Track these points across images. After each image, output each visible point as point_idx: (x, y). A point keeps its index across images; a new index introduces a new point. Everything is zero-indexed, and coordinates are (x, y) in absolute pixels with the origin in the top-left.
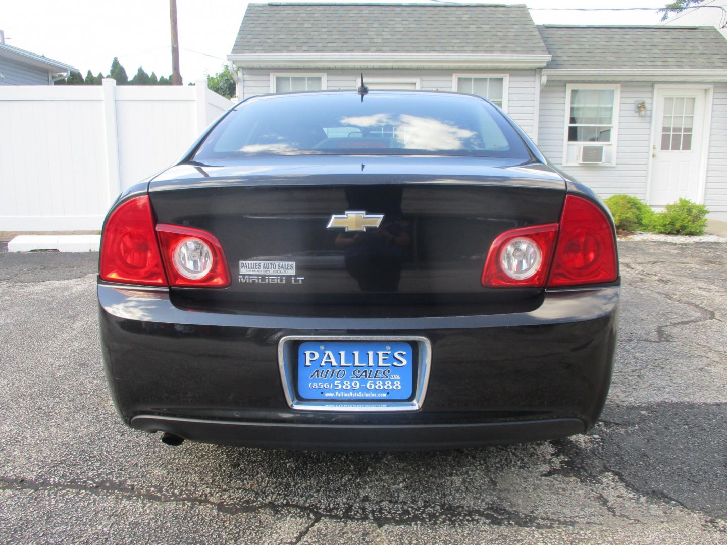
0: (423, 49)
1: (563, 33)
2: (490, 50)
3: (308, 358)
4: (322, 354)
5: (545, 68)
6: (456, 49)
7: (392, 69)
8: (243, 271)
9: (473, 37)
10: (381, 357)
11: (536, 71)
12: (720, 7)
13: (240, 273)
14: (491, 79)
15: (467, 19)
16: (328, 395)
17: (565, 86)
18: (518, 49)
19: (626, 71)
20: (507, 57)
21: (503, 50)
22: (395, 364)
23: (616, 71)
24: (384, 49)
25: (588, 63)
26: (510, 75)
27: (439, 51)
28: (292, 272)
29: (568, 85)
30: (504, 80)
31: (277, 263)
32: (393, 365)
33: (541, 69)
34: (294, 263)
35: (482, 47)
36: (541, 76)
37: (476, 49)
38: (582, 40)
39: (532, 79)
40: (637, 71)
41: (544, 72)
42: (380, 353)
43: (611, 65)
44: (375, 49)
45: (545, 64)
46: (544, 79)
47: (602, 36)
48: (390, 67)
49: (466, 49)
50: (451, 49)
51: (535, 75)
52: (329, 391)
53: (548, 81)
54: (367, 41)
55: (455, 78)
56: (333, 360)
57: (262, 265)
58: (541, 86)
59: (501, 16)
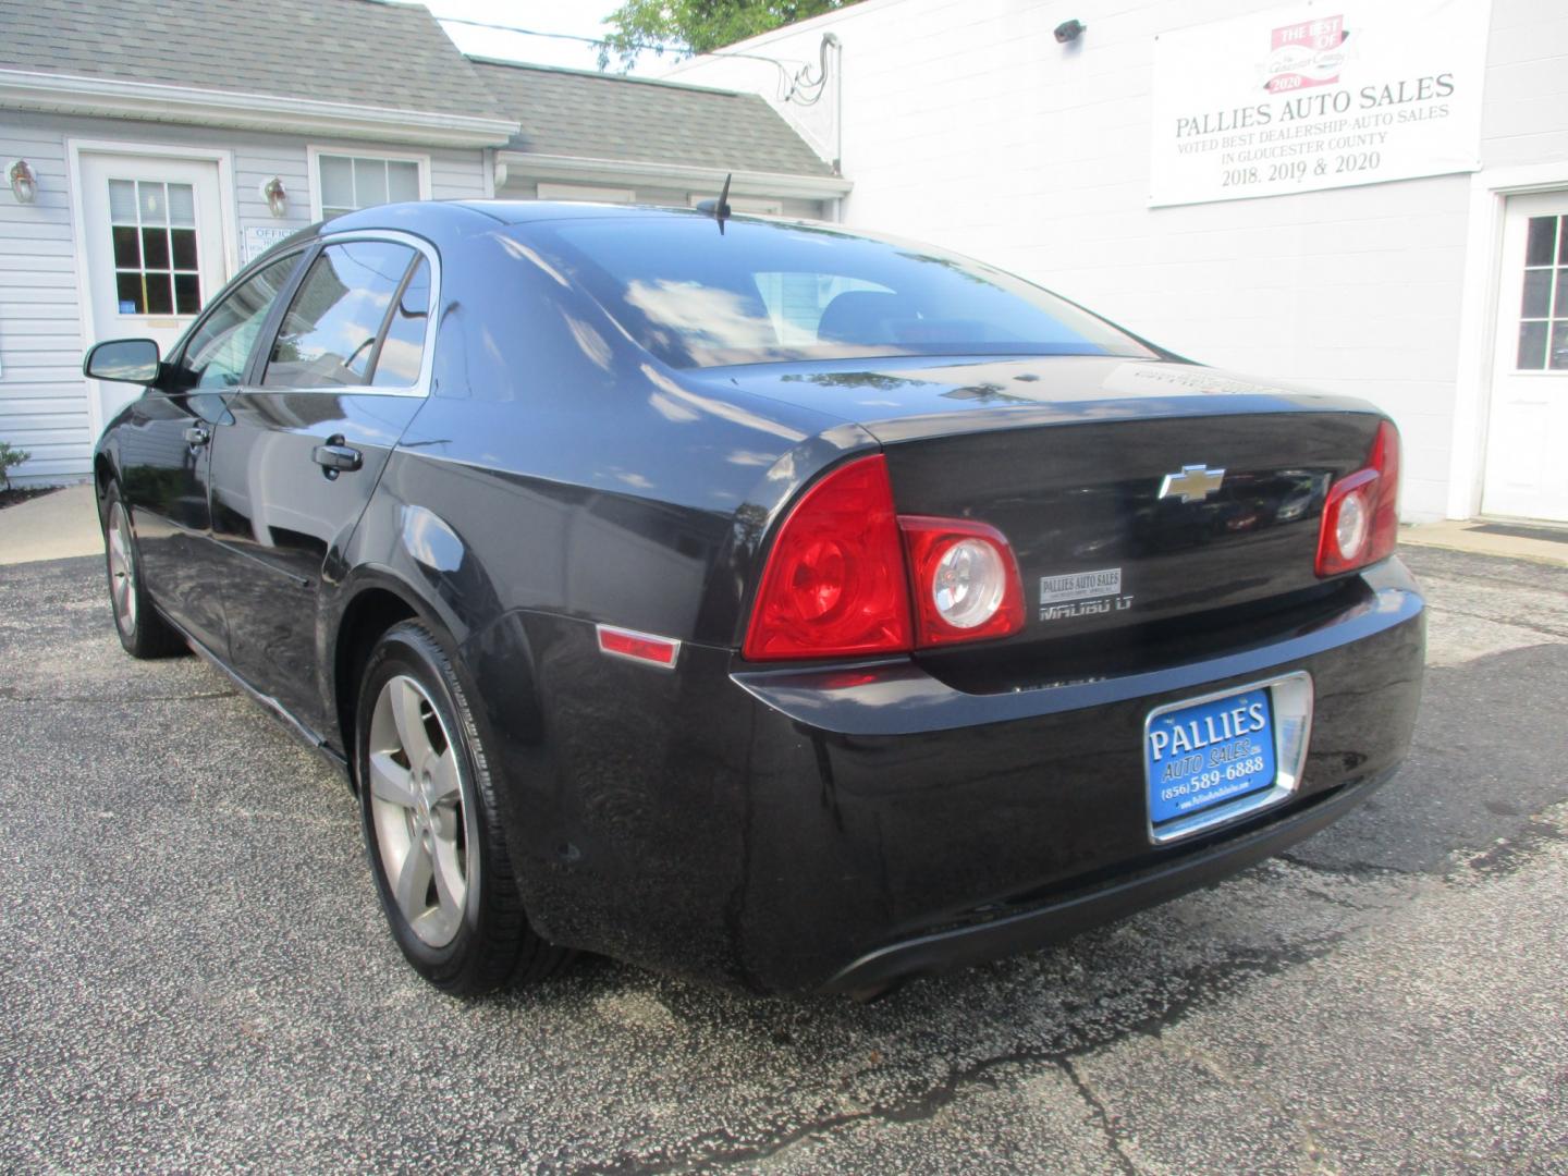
0: (237, 82)
1: (508, 76)
2: (388, 100)
3: (1156, 746)
4: (1171, 733)
5: (506, 148)
6: (314, 90)
7: (158, 122)
8: (1046, 597)
9: (341, 67)
10: (1237, 720)
11: (486, 153)
12: (775, 62)
13: (1042, 602)
14: (393, 164)
15: (309, 22)
16: (1185, 806)
17: (535, 188)
18: (449, 104)
19: (648, 166)
20: (431, 118)
21: (418, 103)
22: (1253, 727)
23: (630, 165)
24: (134, 70)
25: (577, 144)
26: (433, 159)
27: (276, 91)
28: (1116, 589)
29: (541, 187)
30: (420, 167)
31: (1096, 574)
32: (1252, 731)
33: (494, 149)
34: (1118, 571)
35: (370, 91)
36: (494, 166)
37: (358, 94)
38: (549, 95)
39: (476, 169)
40: (668, 168)
41: (501, 156)
42: (1235, 713)
43: (620, 153)
44: (113, 69)
45: (506, 141)
46: (502, 172)
47: (585, 92)
48: (154, 117)
49: (336, 92)
50: (303, 89)
51: (482, 162)
52: (1186, 797)
53: (509, 176)
54: (84, 46)
55: (313, 156)
56: (1185, 741)
57: (1075, 582)
58: (495, 186)
59: (383, 24)
